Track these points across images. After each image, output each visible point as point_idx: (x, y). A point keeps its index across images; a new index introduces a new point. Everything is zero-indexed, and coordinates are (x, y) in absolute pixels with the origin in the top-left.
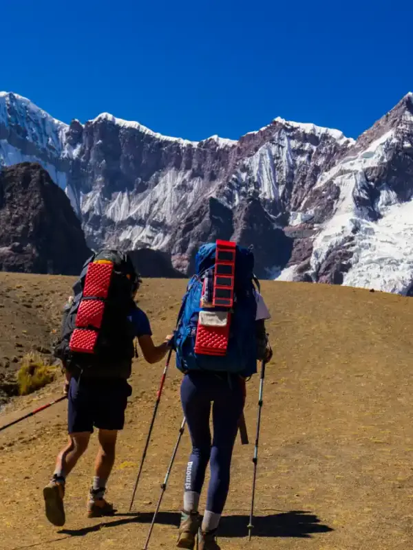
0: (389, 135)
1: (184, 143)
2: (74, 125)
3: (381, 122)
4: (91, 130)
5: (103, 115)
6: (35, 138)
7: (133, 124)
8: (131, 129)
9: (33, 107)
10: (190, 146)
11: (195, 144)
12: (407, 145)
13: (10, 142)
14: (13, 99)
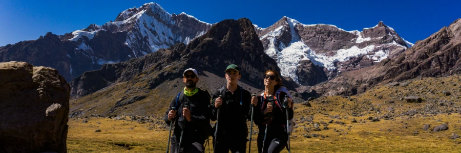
0: (281, 27)
1: (208, 24)
2: (174, 15)
3: (277, 23)
4: (179, 17)
5: (183, 13)
6: (162, 18)
8: (191, 18)
9: (162, 8)
12: (287, 31)
13: (155, 18)
14: (156, 5)
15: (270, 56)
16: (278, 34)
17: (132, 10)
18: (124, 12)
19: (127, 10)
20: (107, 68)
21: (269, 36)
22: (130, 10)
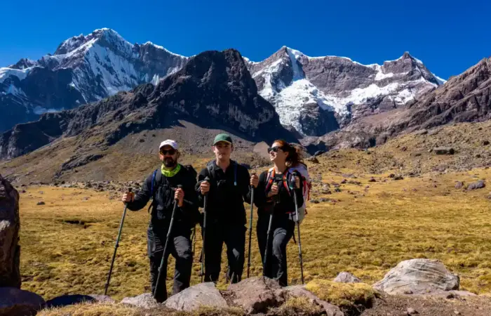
0: (280, 60)
1: (182, 57)
2: (136, 45)
3: (274, 55)
4: (144, 48)
5: (149, 42)
6: (120, 49)
7: (161, 47)
8: (160, 49)
9: (119, 36)
10: (185, 59)
11: (187, 58)
12: (287, 65)
13: (110, 49)
14: (111, 31)
15: (266, 98)
16: (275, 70)
17: (79, 39)
18: (67, 41)
19: (71, 38)
20: (48, 118)
21: (264, 73)
22: (75, 39)
